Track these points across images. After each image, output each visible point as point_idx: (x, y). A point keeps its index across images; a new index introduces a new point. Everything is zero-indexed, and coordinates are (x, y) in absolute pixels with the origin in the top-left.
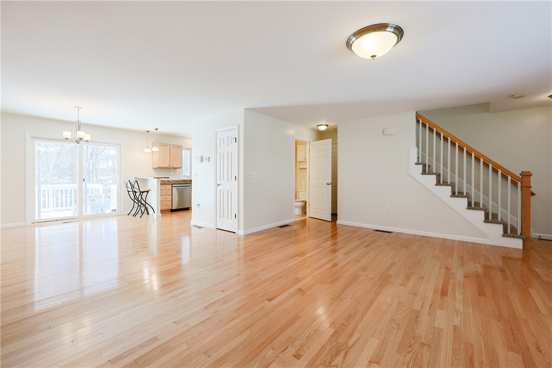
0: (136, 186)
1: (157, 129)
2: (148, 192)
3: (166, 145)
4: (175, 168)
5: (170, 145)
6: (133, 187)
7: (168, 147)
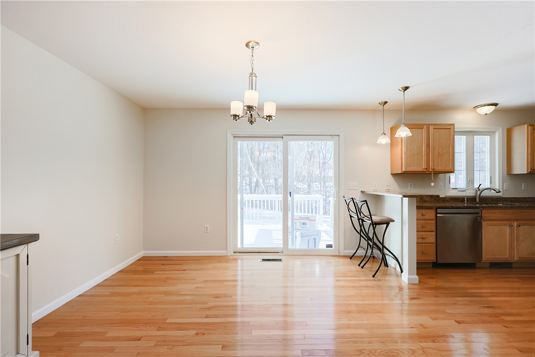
0: (365, 210)
1: (406, 88)
2: (388, 224)
3: (419, 127)
4: (437, 173)
5: (428, 125)
6: (359, 211)
7: (424, 130)
